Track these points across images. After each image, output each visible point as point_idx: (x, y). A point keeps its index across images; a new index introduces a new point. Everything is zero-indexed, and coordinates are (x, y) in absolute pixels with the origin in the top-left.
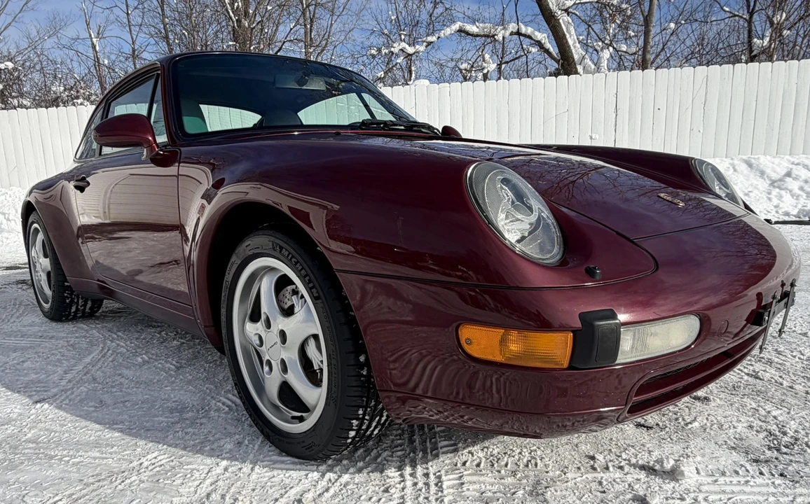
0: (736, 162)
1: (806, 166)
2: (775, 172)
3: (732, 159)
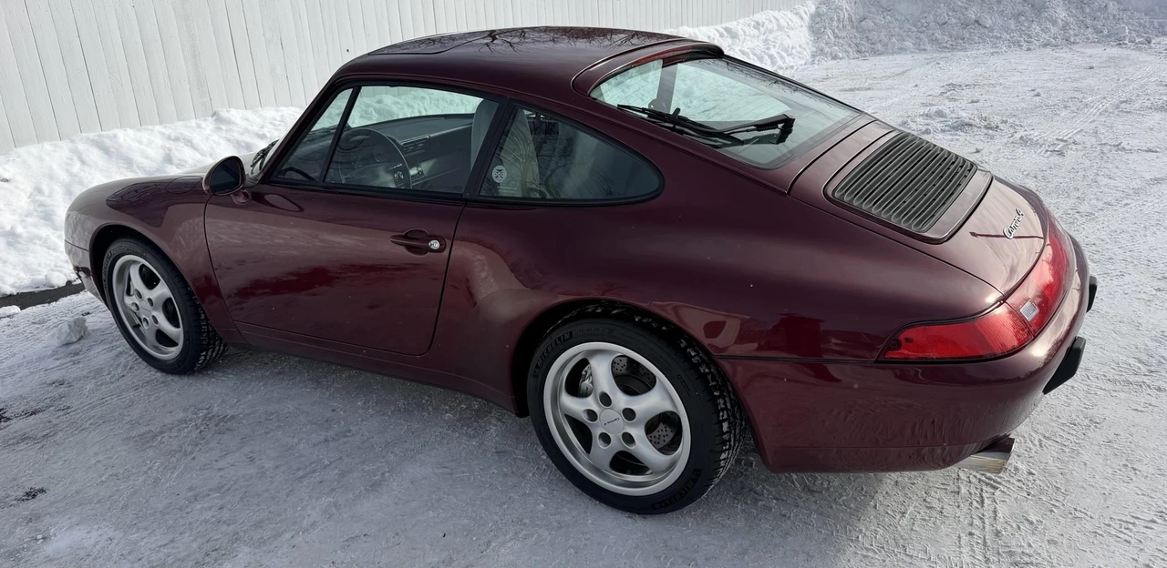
0: (81, 147)
1: (189, 143)
2: (146, 158)
3: (72, 141)
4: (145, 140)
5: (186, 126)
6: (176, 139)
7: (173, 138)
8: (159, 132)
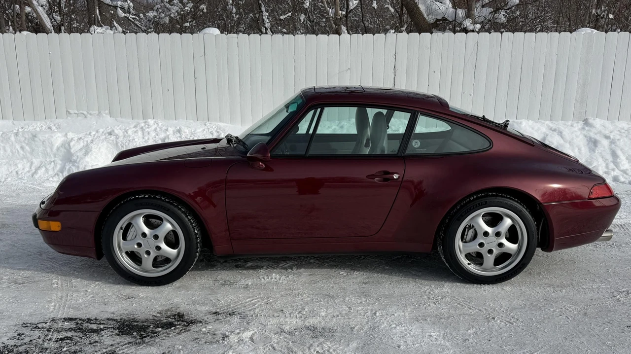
4: (536, 128)
5: (565, 124)
6: (555, 130)
7: (553, 129)
8: (547, 125)
